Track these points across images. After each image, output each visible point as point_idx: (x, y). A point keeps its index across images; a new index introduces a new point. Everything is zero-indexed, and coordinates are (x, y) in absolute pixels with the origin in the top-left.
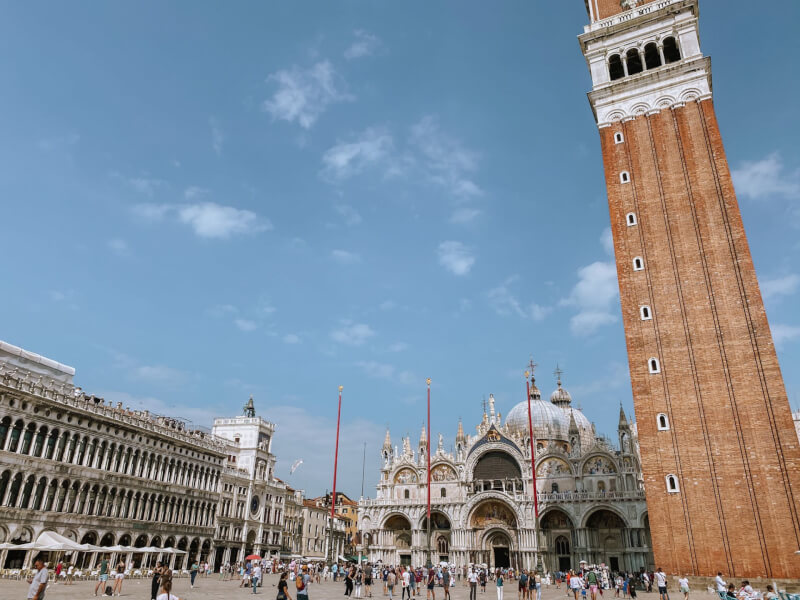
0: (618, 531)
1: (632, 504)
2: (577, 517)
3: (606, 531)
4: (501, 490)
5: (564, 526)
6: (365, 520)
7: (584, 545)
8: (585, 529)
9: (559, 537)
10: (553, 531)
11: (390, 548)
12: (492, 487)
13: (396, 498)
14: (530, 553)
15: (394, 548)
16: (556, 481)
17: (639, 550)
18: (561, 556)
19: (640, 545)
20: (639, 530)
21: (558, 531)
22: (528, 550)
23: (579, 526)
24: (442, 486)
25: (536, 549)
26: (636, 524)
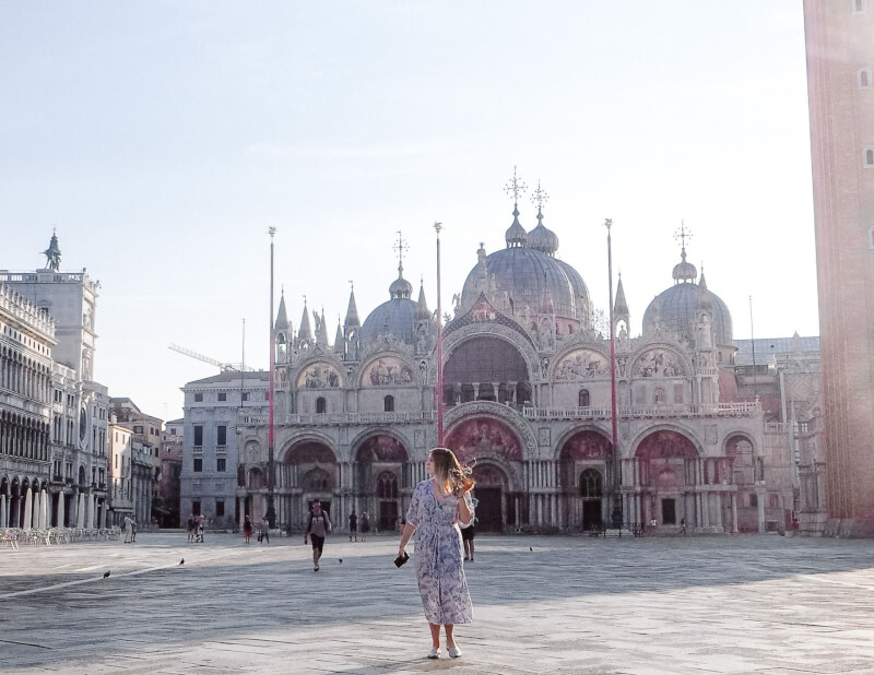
0: (680, 461)
1: (714, 422)
2: (625, 443)
3: (660, 462)
4: (491, 398)
5: (596, 454)
6: (250, 447)
7: (631, 483)
8: (634, 459)
9: (587, 472)
10: (577, 462)
11: (294, 491)
12: (477, 394)
13: (301, 411)
14: (543, 495)
15: (300, 491)
16: (586, 386)
17: (716, 488)
18: (587, 498)
19: (716, 481)
20: (717, 461)
21: (584, 462)
22: (541, 490)
23: (626, 455)
24: (386, 393)
25: (554, 490)
26: (715, 450)
